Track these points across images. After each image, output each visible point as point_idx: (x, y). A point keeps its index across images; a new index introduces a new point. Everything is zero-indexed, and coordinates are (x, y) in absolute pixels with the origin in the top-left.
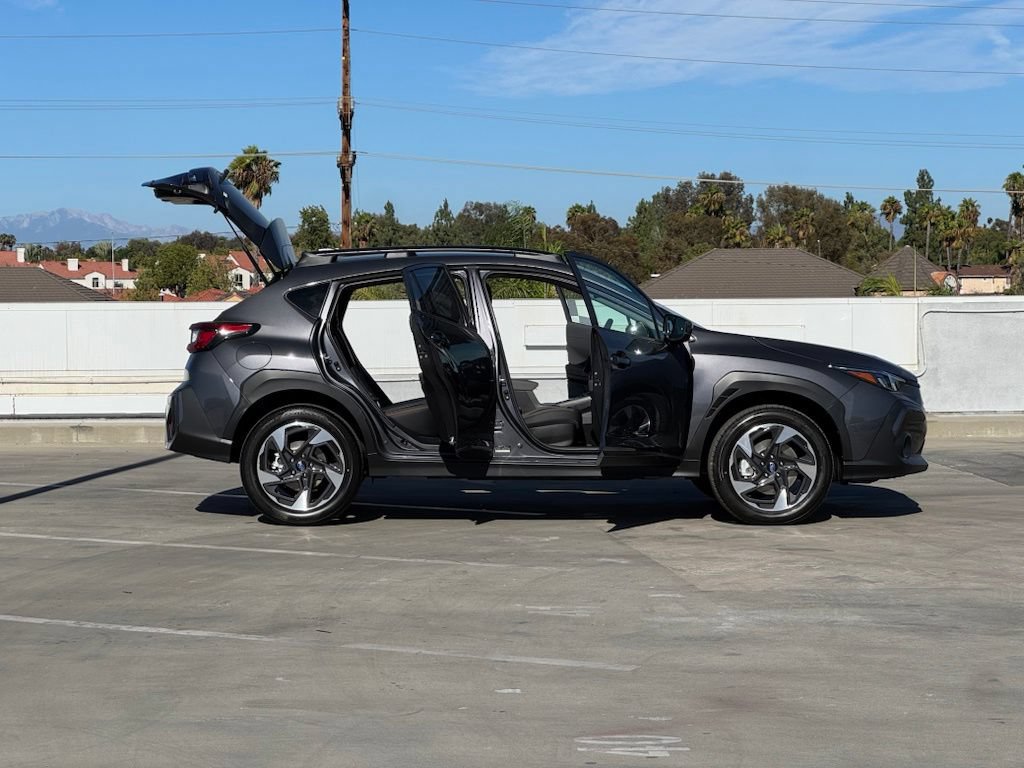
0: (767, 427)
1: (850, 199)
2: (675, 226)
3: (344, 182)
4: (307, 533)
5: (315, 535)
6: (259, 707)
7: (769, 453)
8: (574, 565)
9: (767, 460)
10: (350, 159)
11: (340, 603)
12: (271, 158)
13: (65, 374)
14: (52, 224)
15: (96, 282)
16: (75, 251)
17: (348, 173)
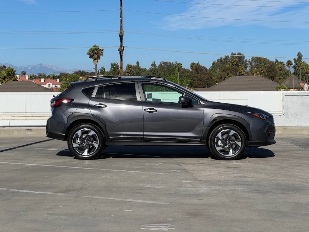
0: (226, 130)
1: (277, 61)
2: (223, 69)
3: (120, 56)
4: (87, 162)
5: (89, 162)
6: (51, 215)
7: (227, 138)
8: (163, 172)
9: (226, 140)
10: (122, 49)
11: (88, 183)
12: (101, 48)
13: (25, 113)
14: (37, 68)
15: (49, 86)
16: (44, 76)
17: (122, 53)
